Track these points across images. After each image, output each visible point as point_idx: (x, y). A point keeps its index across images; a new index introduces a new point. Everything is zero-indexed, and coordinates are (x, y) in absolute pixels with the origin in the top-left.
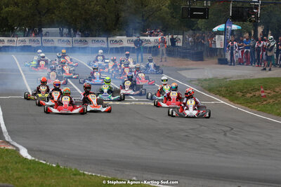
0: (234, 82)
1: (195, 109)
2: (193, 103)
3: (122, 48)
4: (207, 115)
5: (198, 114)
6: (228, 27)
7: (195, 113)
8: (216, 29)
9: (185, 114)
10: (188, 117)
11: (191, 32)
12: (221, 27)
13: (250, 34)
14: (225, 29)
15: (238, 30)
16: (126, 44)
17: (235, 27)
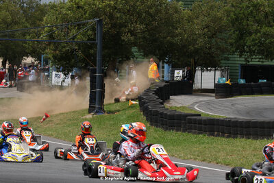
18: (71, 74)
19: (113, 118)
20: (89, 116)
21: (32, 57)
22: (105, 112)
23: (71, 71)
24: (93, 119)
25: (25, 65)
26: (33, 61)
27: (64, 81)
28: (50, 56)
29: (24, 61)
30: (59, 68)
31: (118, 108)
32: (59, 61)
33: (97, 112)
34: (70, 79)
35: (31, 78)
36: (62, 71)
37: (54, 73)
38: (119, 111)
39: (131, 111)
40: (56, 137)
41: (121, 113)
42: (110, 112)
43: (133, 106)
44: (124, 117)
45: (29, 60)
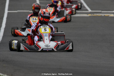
1: (52, 40)
2: (48, 30)
4: (71, 48)
5: (57, 47)
7: (53, 45)
9: (38, 47)
10: (43, 51)
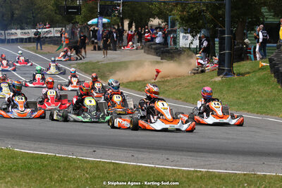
0: (104, 64)
3: (17, 39)
6: (100, 21)
8: (90, 23)
11: (71, 25)
12: (94, 21)
13: (118, 26)
14: (98, 22)
15: (108, 23)
16: (20, 36)
17: (105, 20)
18: (199, 35)
19: (243, 81)
20: (218, 79)
21: (159, 18)
22: (234, 74)
23: (199, 32)
24: (222, 81)
25: (151, 27)
26: (160, 22)
27: (192, 43)
28: (177, 17)
29: (150, 23)
30: (187, 30)
31: (248, 70)
32: (187, 23)
33: (226, 75)
34: (198, 41)
35: (158, 40)
36: (190, 33)
37: (182, 35)
38: (249, 73)
39: (262, 74)
40: (184, 101)
41: (251, 75)
42: (239, 74)
43: (263, 68)
44: (255, 79)
45: (155, 22)
